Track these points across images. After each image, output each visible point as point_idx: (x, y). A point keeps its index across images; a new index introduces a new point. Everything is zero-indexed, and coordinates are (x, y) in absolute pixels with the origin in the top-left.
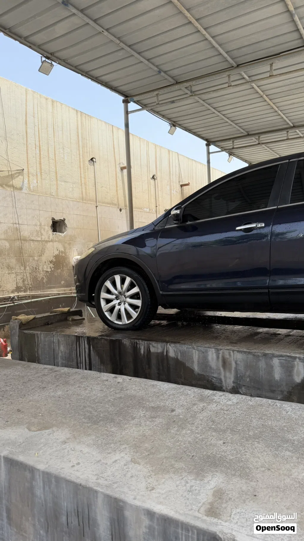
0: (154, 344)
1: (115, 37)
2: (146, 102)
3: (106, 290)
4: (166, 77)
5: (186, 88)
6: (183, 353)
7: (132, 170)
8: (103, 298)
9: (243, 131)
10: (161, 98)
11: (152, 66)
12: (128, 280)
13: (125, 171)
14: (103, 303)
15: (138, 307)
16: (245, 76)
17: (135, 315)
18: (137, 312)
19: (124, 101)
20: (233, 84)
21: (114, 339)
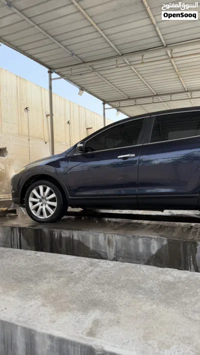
0: (64, 231)
1: (43, 30)
2: (64, 73)
3: (32, 196)
4: (77, 58)
5: (90, 66)
6: (83, 237)
7: (54, 117)
8: (31, 201)
9: (125, 96)
10: (73, 71)
11: (67, 51)
12: (48, 189)
13: (49, 117)
14: (30, 204)
15: (54, 207)
16: (127, 62)
17: (52, 212)
18: (53, 210)
19: (49, 72)
20: (119, 66)
21: (37, 228)
